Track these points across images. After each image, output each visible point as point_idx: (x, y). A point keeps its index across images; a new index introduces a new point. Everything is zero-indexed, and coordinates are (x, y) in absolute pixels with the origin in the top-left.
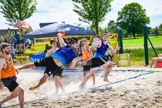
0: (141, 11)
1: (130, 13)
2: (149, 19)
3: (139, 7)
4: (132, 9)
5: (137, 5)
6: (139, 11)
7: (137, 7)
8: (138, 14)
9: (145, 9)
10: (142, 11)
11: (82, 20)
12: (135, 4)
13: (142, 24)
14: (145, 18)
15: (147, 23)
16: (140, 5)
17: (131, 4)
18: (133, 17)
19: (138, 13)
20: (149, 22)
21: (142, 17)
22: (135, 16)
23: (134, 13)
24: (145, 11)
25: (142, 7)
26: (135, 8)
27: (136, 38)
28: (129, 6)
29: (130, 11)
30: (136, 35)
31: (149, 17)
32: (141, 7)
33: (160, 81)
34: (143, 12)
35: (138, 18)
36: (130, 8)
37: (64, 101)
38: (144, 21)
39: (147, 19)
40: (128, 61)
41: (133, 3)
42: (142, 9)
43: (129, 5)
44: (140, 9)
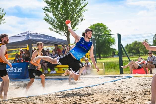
0: (106, 32)
1: (95, 34)
2: (115, 40)
3: (105, 28)
4: (97, 29)
5: (102, 25)
6: (104, 32)
7: (102, 27)
8: (104, 35)
9: (110, 30)
10: (108, 31)
11: (53, 30)
12: (100, 24)
13: (108, 45)
14: (110, 39)
15: (112, 44)
16: (105, 26)
17: (96, 25)
18: (99, 38)
19: (103, 33)
20: (114, 43)
21: (107, 38)
22: (101, 36)
23: (99, 33)
24: (110, 32)
25: (108, 27)
26: (101, 28)
27: (101, 58)
28: (94, 27)
29: (95, 32)
30: (102, 56)
31: (114, 38)
32: (106, 27)
33: (141, 83)
34: (108, 33)
35: (103, 38)
36: (95, 29)
37: (45, 98)
38: (109, 41)
39: (113, 40)
40: (102, 69)
41: (98, 24)
42: (107, 29)
43: (94, 25)
44: (105, 30)
